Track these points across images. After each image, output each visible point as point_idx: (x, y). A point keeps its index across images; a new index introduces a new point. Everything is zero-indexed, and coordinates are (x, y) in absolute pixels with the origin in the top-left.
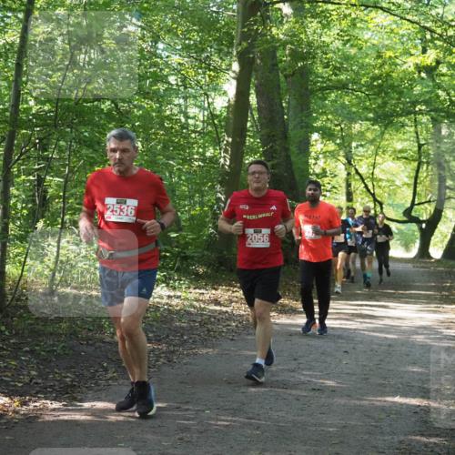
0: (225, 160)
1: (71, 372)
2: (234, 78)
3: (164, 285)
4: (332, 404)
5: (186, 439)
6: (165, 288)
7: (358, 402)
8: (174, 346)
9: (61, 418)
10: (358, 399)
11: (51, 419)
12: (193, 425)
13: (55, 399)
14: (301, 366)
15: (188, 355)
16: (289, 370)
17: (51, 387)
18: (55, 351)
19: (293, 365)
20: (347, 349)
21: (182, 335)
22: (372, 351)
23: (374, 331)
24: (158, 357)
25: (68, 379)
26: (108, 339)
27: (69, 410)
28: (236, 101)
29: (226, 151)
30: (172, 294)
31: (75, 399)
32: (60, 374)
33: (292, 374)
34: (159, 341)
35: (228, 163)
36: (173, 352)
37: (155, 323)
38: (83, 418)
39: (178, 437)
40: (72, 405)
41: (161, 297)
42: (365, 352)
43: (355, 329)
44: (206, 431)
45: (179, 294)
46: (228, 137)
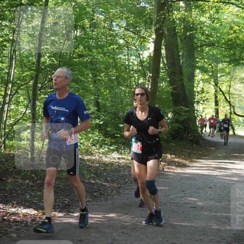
0: (149, 86)
1: (68, 198)
2: (153, 42)
3: (116, 152)
4: (201, 215)
5: (125, 232)
6: (117, 154)
7: (214, 214)
8: (121, 184)
9: (63, 221)
10: (215, 212)
11: (58, 221)
12: (129, 225)
13: (60, 212)
14: (186, 195)
15: (128, 189)
16: (180, 197)
17: (57, 205)
18: (60, 187)
19: (182, 194)
20: (211, 186)
21: (125, 179)
22: (224, 187)
23: (226, 176)
24: (112, 191)
25: (66, 202)
26: (87, 181)
27: (67, 217)
28: (154, 55)
29: (149, 81)
30: (120, 157)
31: (70, 212)
32: (62, 199)
33: (182, 199)
34: (113, 182)
35: (150, 87)
36: (120, 188)
37: (111, 173)
38: (74, 221)
39: (121, 231)
40: (68, 215)
41: (114, 159)
42: (220, 187)
43: (216, 176)
44: (135, 228)
45: (124, 157)
46: (150, 73)
